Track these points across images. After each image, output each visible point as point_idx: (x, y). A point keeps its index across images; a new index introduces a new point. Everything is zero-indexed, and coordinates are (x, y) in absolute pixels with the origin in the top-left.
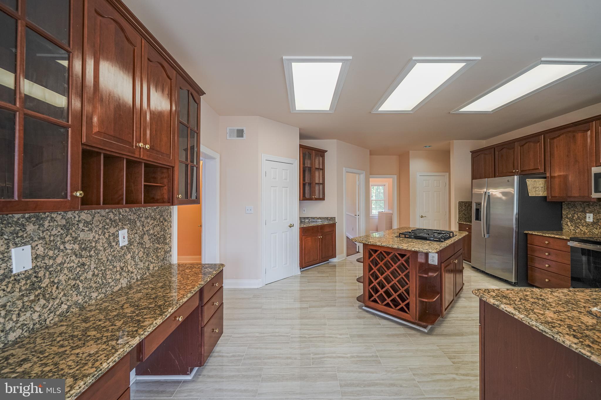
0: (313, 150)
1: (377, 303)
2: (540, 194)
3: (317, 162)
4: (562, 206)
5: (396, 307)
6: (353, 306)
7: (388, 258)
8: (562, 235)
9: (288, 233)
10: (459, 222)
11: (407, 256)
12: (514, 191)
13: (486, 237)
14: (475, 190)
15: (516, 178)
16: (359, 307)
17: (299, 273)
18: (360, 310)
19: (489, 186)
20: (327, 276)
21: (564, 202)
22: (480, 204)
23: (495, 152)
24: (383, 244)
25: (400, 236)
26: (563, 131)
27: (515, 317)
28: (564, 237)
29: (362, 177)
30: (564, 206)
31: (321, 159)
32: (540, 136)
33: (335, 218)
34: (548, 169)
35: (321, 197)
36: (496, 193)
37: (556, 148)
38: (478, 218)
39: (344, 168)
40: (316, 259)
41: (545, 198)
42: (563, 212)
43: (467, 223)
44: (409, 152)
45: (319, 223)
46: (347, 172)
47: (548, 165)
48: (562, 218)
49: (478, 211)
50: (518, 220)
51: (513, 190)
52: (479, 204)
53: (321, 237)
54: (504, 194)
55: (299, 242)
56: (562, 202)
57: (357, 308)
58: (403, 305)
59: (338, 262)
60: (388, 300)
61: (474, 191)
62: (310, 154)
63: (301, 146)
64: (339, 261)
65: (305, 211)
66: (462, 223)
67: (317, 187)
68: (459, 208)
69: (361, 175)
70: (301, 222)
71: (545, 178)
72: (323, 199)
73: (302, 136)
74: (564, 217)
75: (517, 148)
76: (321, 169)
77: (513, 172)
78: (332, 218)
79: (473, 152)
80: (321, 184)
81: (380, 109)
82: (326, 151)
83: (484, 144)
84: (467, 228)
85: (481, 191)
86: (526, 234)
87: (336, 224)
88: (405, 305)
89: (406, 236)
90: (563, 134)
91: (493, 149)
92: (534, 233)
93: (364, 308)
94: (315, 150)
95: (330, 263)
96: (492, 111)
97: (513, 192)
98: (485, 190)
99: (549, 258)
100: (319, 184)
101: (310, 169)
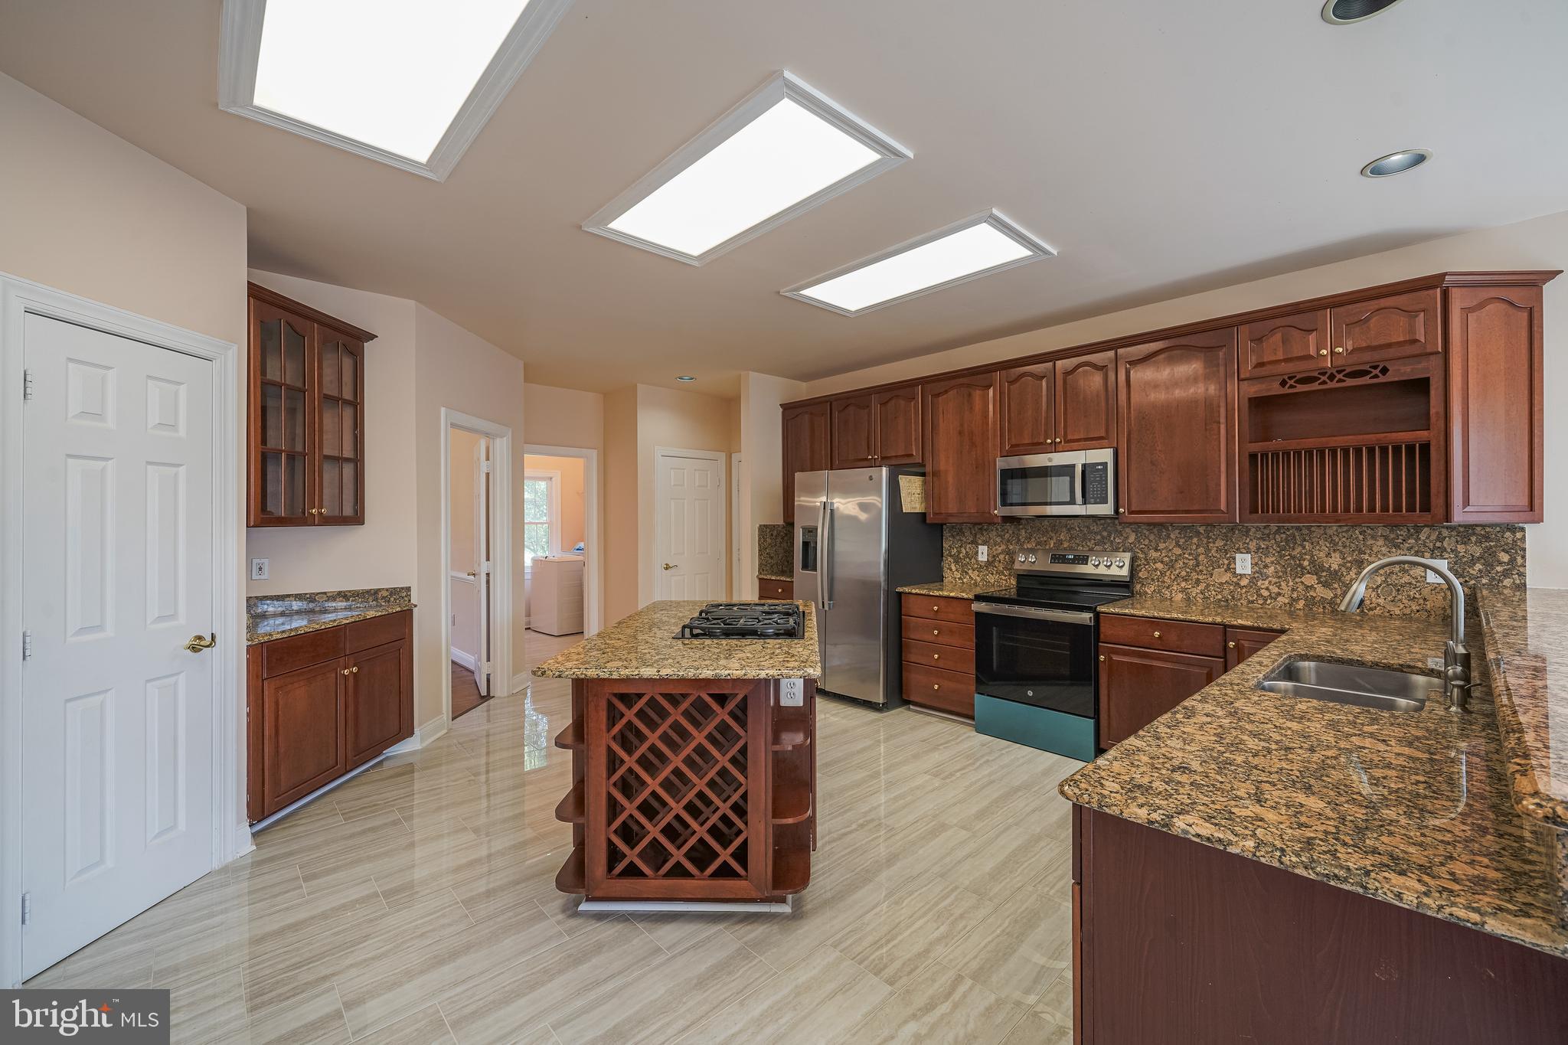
0: (314, 320)
1: (642, 875)
2: (915, 508)
3: (329, 374)
4: (942, 532)
5: (702, 869)
6: (541, 917)
7: (676, 715)
8: (942, 590)
9: (182, 680)
10: (761, 576)
11: (740, 697)
12: (881, 501)
13: (826, 608)
14: (802, 499)
15: (884, 470)
16: (564, 911)
17: (248, 847)
18: (573, 922)
19: (831, 490)
20: (395, 823)
21: (945, 524)
22: (812, 532)
23: (833, 411)
24: (664, 672)
25: (683, 635)
26: (953, 382)
27: (1232, 850)
28: (963, 594)
29: (502, 446)
30: (946, 534)
31: (347, 363)
32: (916, 388)
33: (408, 589)
34: (928, 455)
35: (348, 511)
36: (846, 505)
37: (941, 415)
38: (809, 563)
39: (443, 410)
40: (332, 762)
41: (923, 515)
42: (944, 545)
43: (778, 578)
44: (634, 389)
45: (338, 615)
46: (453, 425)
47: (929, 447)
48: (943, 556)
49: (808, 547)
50: (889, 563)
51: (879, 500)
52: (809, 532)
53: (355, 670)
54: (863, 507)
55: (245, 710)
56: (942, 525)
57: (560, 917)
58: (725, 855)
59: (422, 751)
60: (678, 855)
61: (800, 501)
62: (298, 335)
63: (255, 292)
64: (425, 744)
65: (266, 568)
66: (768, 577)
67: (329, 473)
68: (759, 541)
69: (498, 441)
70: (256, 618)
71: (923, 474)
72: (357, 518)
73: (259, 254)
74: (945, 554)
75: (875, 407)
76: (346, 402)
77: (867, 459)
78: (394, 592)
79: (787, 408)
80: (347, 460)
81: (614, 225)
82: (372, 337)
83: (804, 391)
84: (780, 590)
85: (816, 502)
86: (900, 594)
87: (415, 610)
88: (733, 855)
89: (696, 631)
90: (952, 388)
91: (829, 403)
92: (914, 591)
93: (584, 907)
94: (320, 323)
95: (386, 765)
96: (857, 311)
97: (880, 505)
98: (824, 499)
99: (940, 639)
100: (338, 460)
101: (297, 393)
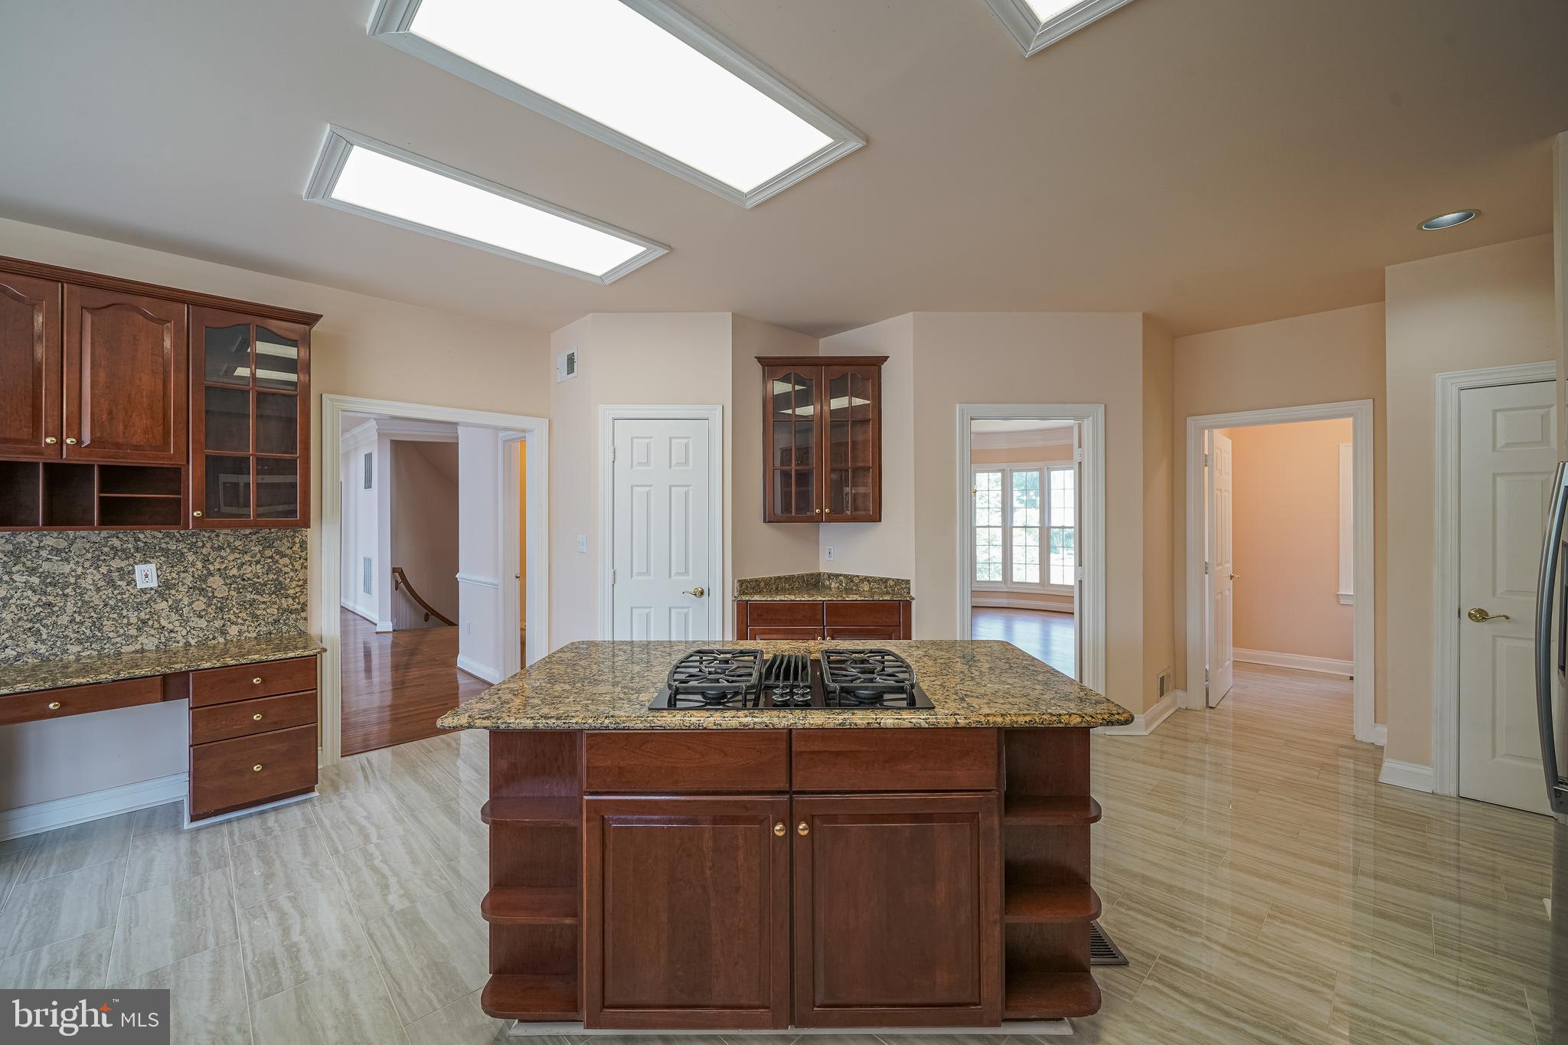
9: (691, 612)
33: (908, 582)
35: (872, 510)
65: (832, 554)
69: (1085, 421)
72: (876, 517)
78: (898, 582)
82: (888, 359)
87: (914, 603)
